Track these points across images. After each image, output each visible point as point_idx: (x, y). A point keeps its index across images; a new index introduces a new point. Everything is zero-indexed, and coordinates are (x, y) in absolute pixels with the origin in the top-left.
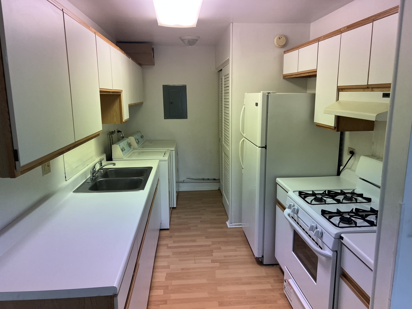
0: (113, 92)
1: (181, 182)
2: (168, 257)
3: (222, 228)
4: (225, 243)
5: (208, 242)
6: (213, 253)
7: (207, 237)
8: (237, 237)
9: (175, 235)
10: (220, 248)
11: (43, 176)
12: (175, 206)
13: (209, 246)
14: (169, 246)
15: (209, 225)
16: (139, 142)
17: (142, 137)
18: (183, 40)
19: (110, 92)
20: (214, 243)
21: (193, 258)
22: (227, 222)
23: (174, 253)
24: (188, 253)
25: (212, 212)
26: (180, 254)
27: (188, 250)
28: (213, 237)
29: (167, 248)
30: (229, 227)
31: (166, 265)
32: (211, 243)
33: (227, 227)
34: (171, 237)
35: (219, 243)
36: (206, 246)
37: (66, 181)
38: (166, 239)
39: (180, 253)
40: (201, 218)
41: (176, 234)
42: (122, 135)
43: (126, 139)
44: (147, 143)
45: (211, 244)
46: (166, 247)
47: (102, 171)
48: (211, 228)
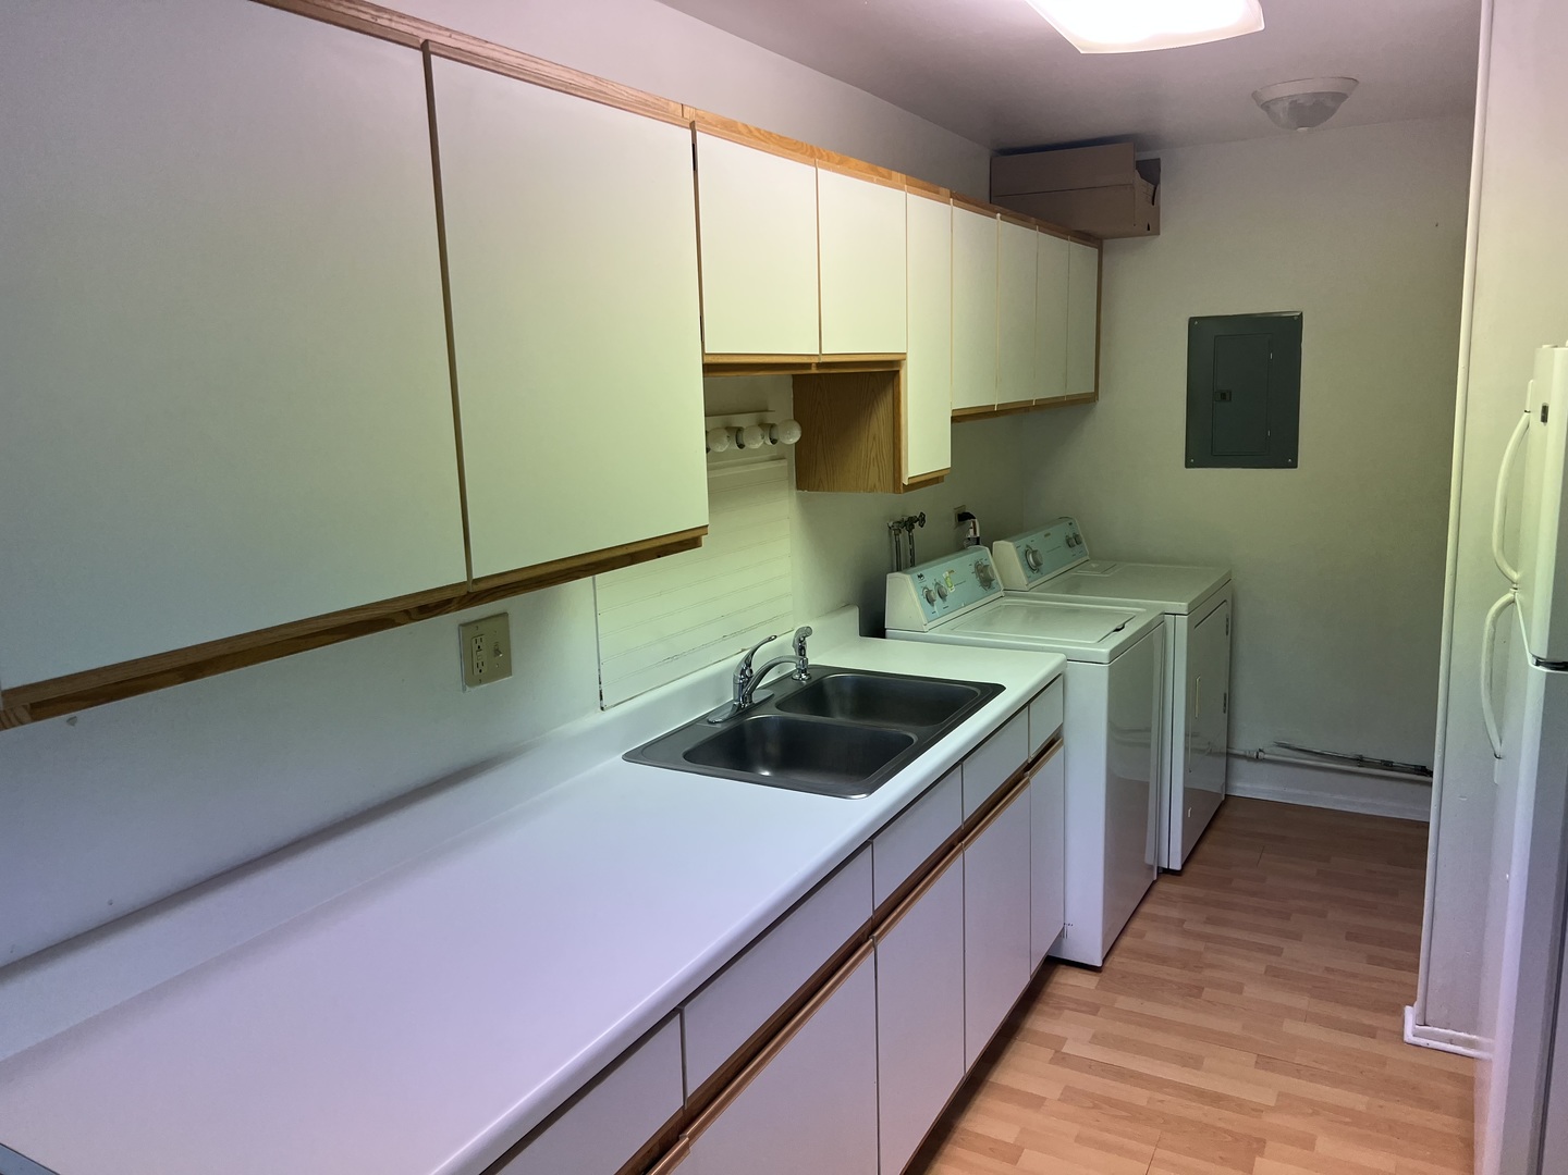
0: (819, 365)
1: (1244, 757)
2: (1036, 1102)
3: (1370, 1033)
4: (1346, 1124)
5: (1261, 1089)
6: (1262, 1154)
7: (1265, 1062)
8: (1434, 1106)
9: (1116, 1005)
10: (1308, 1143)
11: (464, 690)
12: (1176, 865)
13: (1258, 1110)
14: (1064, 1050)
15: (1302, 1002)
16: (1038, 564)
17: (1074, 541)
18: (1266, 106)
19: (808, 366)
20: (1287, 1103)
21: (1149, 1149)
22: (1408, 1008)
23: (1070, 1095)
24: (1133, 1114)
25: (1350, 936)
26: (1095, 1107)
27: (1139, 1096)
28: (1298, 1072)
29: (1052, 1061)
30: (1409, 1036)
31: (1007, 1140)
32: (1269, 1099)
33: (1402, 1034)
34: (1094, 1010)
35: (1316, 1108)
36: (1239, 1106)
37: (602, 709)
38: (1066, 1011)
39: (1101, 1103)
40: (1278, 952)
41: (1125, 1003)
42: (972, 531)
43: (980, 549)
44: (1093, 569)
45: (1272, 1104)
46: (1049, 1053)
47: (804, 676)
48: (1308, 1017)
